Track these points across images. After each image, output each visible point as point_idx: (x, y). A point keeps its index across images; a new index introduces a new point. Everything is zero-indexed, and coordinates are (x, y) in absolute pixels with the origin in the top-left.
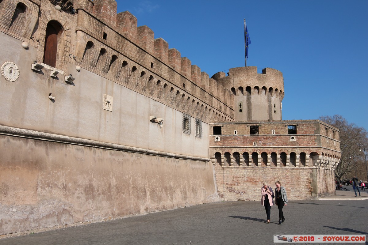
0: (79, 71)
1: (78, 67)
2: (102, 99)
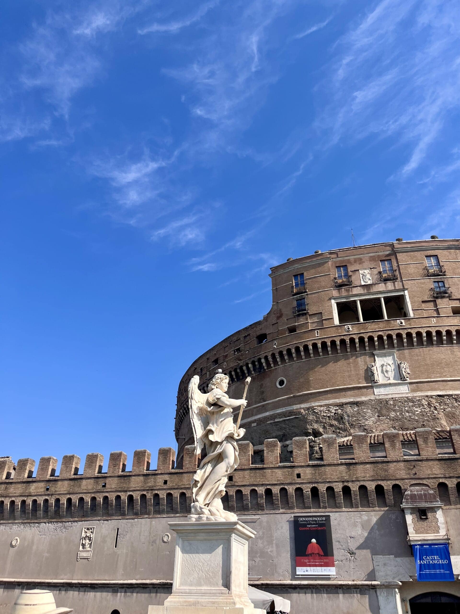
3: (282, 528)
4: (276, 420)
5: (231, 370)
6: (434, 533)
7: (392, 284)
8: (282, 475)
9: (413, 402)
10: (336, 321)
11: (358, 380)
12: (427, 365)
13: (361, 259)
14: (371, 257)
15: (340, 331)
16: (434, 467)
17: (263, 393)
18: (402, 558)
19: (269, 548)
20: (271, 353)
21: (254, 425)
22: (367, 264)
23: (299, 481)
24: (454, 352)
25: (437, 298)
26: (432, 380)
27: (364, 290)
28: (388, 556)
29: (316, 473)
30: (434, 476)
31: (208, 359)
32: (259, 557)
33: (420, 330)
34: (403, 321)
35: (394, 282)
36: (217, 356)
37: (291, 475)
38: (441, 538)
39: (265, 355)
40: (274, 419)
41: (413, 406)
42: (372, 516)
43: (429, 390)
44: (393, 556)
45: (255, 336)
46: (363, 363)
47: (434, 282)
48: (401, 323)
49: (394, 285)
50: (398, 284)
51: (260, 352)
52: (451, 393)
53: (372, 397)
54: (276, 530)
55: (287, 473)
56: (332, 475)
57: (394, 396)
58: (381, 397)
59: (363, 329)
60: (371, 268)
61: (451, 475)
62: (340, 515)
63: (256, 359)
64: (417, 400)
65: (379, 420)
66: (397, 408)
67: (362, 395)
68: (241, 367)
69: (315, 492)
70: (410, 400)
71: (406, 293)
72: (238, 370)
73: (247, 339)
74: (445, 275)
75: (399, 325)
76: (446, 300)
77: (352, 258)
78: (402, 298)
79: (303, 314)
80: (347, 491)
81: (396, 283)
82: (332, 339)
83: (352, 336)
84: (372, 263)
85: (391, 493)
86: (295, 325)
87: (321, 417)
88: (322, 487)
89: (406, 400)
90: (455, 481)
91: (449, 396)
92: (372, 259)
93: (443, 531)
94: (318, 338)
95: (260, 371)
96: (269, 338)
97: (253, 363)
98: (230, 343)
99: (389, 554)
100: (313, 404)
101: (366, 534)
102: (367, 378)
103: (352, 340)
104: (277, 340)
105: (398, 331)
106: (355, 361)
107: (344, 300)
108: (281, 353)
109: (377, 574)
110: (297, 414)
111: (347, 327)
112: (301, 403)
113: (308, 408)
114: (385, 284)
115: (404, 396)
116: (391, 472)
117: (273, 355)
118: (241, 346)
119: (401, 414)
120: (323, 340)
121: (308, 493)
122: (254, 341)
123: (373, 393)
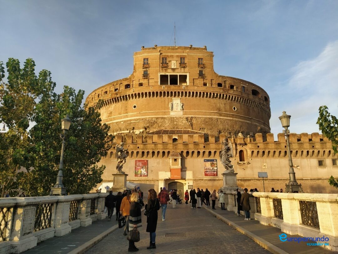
0: (251, 160)
2: (261, 166)
4: (131, 122)
5: (113, 98)
6: (177, 166)
10: (159, 83)
11: (164, 109)
12: (190, 105)
13: (173, 56)
15: (160, 88)
17: (127, 110)
18: (167, 172)
20: (131, 93)
21: (122, 123)
22: (175, 58)
23: (138, 149)
24: (201, 100)
25: (199, 78)
26: (191, 111)
27: (172, 71)
29: (144, 147)
31: (102, 90)
33: (190, 91)
34: (185, 86)
35: (184, 69)
36: (107, 90)
37: (136, 147)
38: (179, 167)
39: (129, 94)
41: (183, 120)
43: (189, 115)
45: (125, 85)
47: (199, 71)
51: (127, 92)
53: (169, 116)
55: (134, 146)
56: (149, 147)
57: (177, 116)
58: (172, 116)
59: (170, 88)
60: (176, 61)
62: (150, 160)
63: (125, 95)
64: (184, 118)
65: (170, 125)
66: (177, 120)
67: (165, 115)
68: (118, 98)
69: (143, 153)
70: (182, 118)
71: (188, 75)
72: (116, 99)
73: (121, 85)
74: (204, 68)
75: (183, 88)
76: (202, 79)
77: (169, 54)
78: (186, 76)
79: (146, 78)
80: (153, 153)
81: (185, 69)
82: (157, 91)
83: (164, 91)
84: (177, 58)
85: (167, 154)
86: (142, 83)
87: (149, 122)
88: (146, 151)
89: (180, 118)
90: (186, 151)
91: (195, 117)
92: (177, 56)
93: (180, 165)
94: (151, 90)
95: (126, 100)
96: (131, 86)
97: (123, 96)
98: (113, 85)
99: (164, 171)
100: (146, 117)
101: (158, 166)
102: (168, 108)
103: (164, 92)
104: (134, 88)
105: (182, 91)
106: (164, 101)
107: (163, 74)
108: (135, 94)
109: (159, 177)
110: (140, 120)
111: (163, 86)
112: (142, 116)
113: (144, 118)
114: (181, 69)
115: (180, 116)
116: (168, 147)
117: (132, 95)
118: (118, 88)
119: (178, 123)
120: (153, 91)
121: (140, 153)
122: (124, 87)
123: (169, 114)
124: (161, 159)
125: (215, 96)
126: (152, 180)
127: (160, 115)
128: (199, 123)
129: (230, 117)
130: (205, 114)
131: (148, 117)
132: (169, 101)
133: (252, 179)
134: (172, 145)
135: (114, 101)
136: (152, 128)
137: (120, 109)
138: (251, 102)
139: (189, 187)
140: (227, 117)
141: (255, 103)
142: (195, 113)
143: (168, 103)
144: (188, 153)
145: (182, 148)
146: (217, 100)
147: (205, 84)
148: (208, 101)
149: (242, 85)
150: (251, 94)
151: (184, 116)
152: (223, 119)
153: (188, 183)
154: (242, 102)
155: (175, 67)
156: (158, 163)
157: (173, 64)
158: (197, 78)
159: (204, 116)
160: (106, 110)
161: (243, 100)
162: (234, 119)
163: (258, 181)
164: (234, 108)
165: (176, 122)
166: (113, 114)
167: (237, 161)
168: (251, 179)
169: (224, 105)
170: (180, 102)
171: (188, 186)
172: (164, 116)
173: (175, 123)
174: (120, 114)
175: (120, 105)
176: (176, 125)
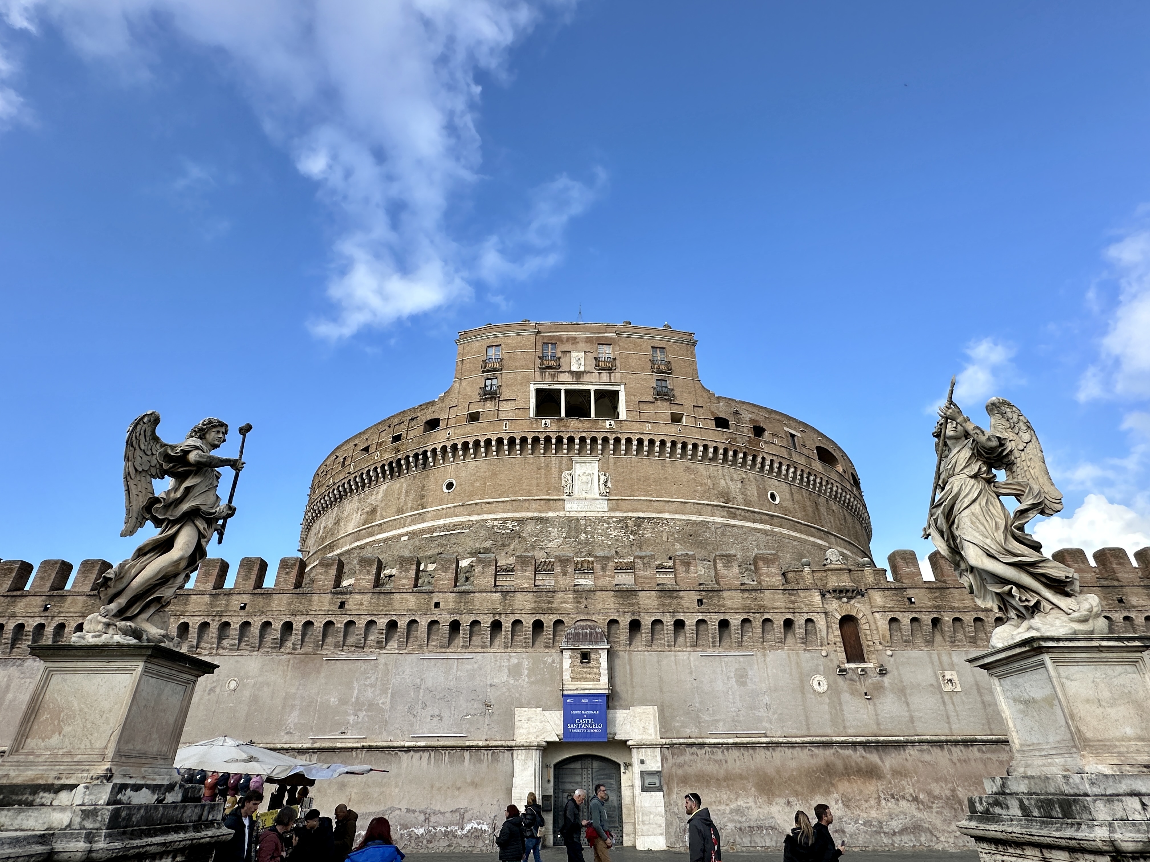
0: (891, 656)
1: (889, 653)
2: (938, 679)
3: (404, 672)
4: (435, 534)
5: (384, 462)
6: (594, 681)
7: (608, 375)
8: (416, 603)
9: (608, 523)
10: (532, 413)
11: (547, 491)
12: (632, 479)
13: (575, 338)
14: (587, 337)
15: (535, 426)
16: (607, 601)
17: (423, 497)
18: (551, 712)
19: (380, 699)
20: (442, 445)
21: (404, 538)
22: (582, 345)
23: (437, 611)
24: (665, 467)
25: (656, 399)
26: (635, 498)
27: (573, 378)
28: (535, 709)
29: (461, 602)
30: (606, 611)
31: (355, 445)
32: (365, 710)
33: (631, 436)
34: (613, 422)
35: (610, 374)
36: (369, 443)
37: (427, 604)
38: (601, 687)
39: (433, 447)
40: (433, 533)
41: (608, 528)
42: (523, 658)
43: (629, 511)
44: (541, 709)
45: (424, 421)
46: (557, 469)
47: (657, 380)
48: (610, 425)
49: (610, 376)
50: (615, 377)
51: (428, 442)
52: (654, 515)
53: (562, 514)
54: (395, 675)
55: (423, 601)
56: (481, 605)
57: (588, 514)
58: (572, 514)
59: (565, 426)
60: (585, 352)
61: (626, 610)
62: (483, 656)
63: (420, 451)
64: (613, 522)
65: (564, 543)
66: (589, 528)
67: (550, 510)
68: (399, 460)
69: (455, 626)
70: (605, 521)
71: (622, 389)
72: (394, 465)
73: (413, 423)
74: (670, 374)
75: (608, 426)
76: (666, 404)
77: (564, 334)
78: (615, 394)
79: (491, 399)
80: (496, 626)
81: (612, 375)
82: (523, 435)
83: (548, 434)
84: (588, 345)
85: (551, 631)
86: (479, 412)
87: (492, 533)
88: (466, 621)
89: (601, 520)
90: (628, 618)
91: (651, 519)
92: (589, 340)
93: (604, 679)
94: (505, 431)
95: (424, 468)
96: (442, 425)
97: (416, 456)
98: (389, 427)
99: (536, 707)
100: (485, 517)
101: (512, 682)
102: (560, 489)
103: (548, 439)
104: (453, 429)
105: (604, 435)
106: (547, 465)
107: (546, 387)
108: (454, 447)
109: (517, 732)
110: (462, 529)
111: (543, 421)
112: (469, 515)
113: (478, 522)
114: (600, 373)
115: (599, 514)
116: (556, 604)
117: (444, 448)
118: (403, 433)
119: (592, 537)
120: (512, 435)
121: (445, 628)
122: (423, 427)
123: (564, 508)
124: (524, 655)
125: (711, 455)
126: (487, 747)
127: (532, 512)
128: (665, 538)
129: (762, 522)
130: (682, 507)
131: (492, 516)
132: (564, 466)
133: (913, 742)
134: (570, 596)
135: (388, 472)
136: (503, 554)
137: (403, 497)
138: (818, 480)
139: (647, 782)
140: (754, 522)
141: (829, 486)
142: (649, 505)
143: (561, 472)
144: (635, 626)
145: (612, 606)
146: (716, 469)
147: (676, 419)
148: (688, 469)
149: (786, 429)
150: (816, 457)
151: (613, 514)
152: (742, 527)
153: (642, 762)
154: (794, 478)
155: (582, 369)
156: (515, 671)
157: (574, 361)
158: (650, 399)
159: (677, 516)
160: (360, 503)
161: (795, 473)
162: (777, 529)
163: (936, 751)
164: (773, 496)
165: (586, 533)
166: (378, 514)
167: (836, 663)
168: (908, 742)
169: (739, 485)
170: (597, 469)
171: (642, 773)
172: (544, 515)
173: (583, 536)
174: (400, 511)
175: (404, 485)
176: (587, 543)
